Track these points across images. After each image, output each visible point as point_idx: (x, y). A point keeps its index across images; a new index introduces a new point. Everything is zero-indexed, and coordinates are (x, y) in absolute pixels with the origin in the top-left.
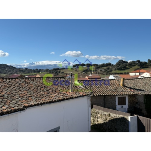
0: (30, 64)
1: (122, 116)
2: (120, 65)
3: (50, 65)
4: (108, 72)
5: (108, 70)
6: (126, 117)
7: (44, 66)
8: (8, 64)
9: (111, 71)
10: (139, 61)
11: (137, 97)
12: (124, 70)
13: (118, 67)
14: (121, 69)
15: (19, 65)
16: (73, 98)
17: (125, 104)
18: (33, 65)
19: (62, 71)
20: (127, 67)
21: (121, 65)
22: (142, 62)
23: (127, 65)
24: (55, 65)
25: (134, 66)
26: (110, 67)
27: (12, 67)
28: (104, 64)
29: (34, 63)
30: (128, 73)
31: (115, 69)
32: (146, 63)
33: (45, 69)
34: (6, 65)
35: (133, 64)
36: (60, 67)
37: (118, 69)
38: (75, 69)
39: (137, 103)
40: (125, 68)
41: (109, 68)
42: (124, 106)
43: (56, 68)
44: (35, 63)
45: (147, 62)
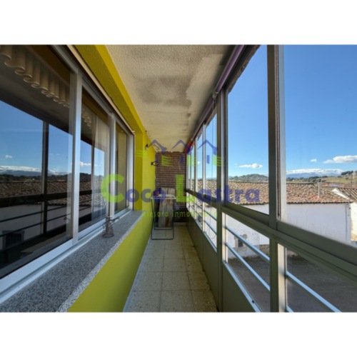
3: (306, 174)
7: (298, 174)
8: (260, 174)
16: (320, 203)
19: (322, 179)
24: (313, 173)
33: (299, 177)
36: (320, 175)
38: (344, 178)
43: (314, 176)
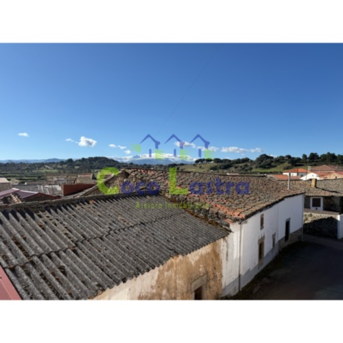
0: (134, 157)
1: (330, 216)
2: (262, 161)
4: (246, 170)
5: (247, 168)
6: (333, 216)
9: (251, 169)
10: (289, 157)
11: (333, 199)
12: (269, 168)
13: (260, 163)
14: (264, 167)
15: (120, 159)
17: (319, 206)
18: (138, 159)
20: (273, 164)
21: (264, 161)
22: (293, 158)
23: (272, 162)
25: (282, 163)
26: (249, 164)
27: (113, 161)
28: (239, 160)
29: (139, 157)
30: (281, 173)
31: (256, 167)
32: (299, 159)
34: (106, 159)
35: (280, 160)
37: (260, 167)
38: (199, 166)
39: (332, 205)
40: (270, 166)
41: (246, 166)
42: (319, 208)
44: (141, 156)
45: (301, 158)
